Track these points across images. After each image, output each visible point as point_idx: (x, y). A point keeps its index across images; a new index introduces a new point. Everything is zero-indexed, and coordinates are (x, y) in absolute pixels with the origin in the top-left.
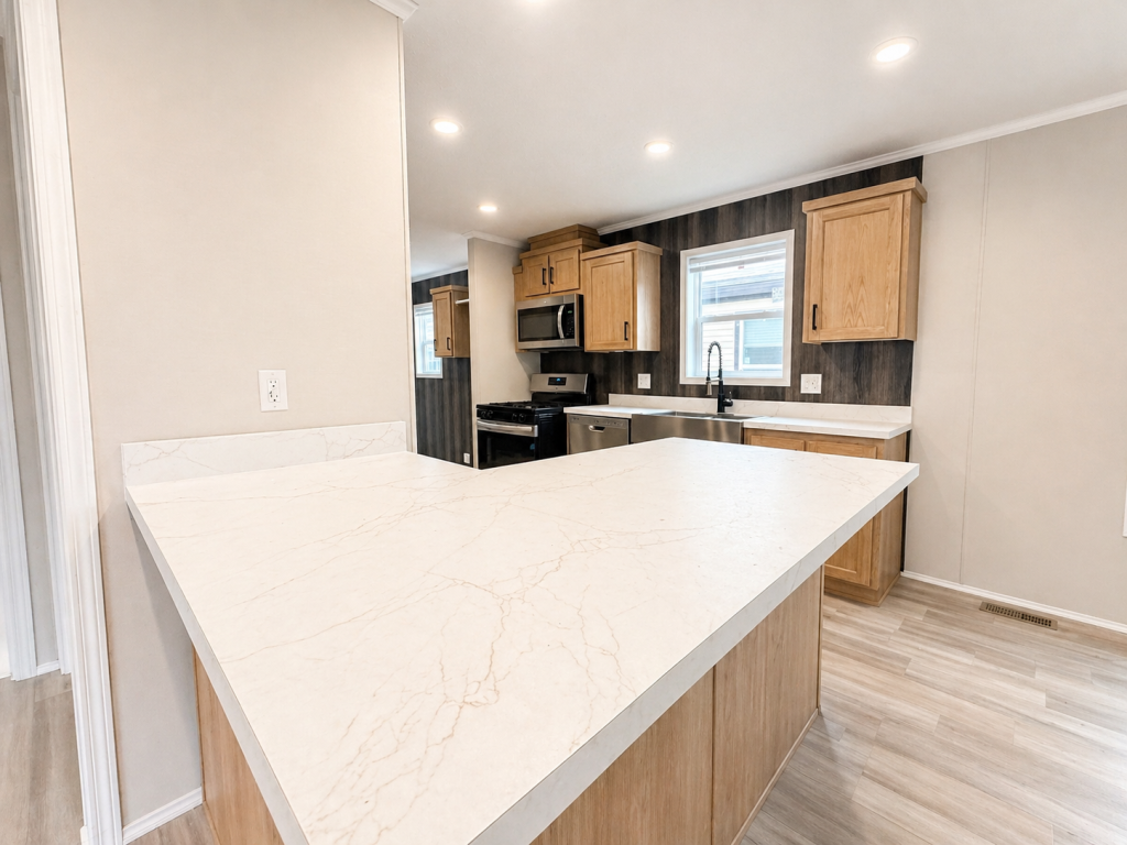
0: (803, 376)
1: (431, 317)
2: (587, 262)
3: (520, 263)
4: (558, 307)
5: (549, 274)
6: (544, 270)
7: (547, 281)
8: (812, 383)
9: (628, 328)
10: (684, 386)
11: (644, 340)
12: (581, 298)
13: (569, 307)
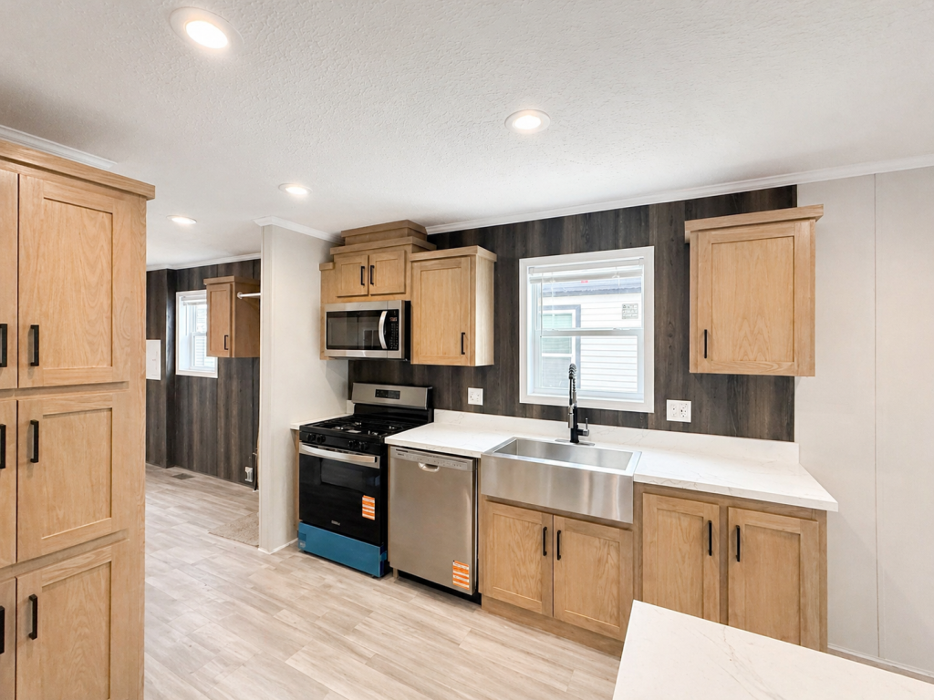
0: (669, 402)
1: (205, 307)
2: (415, 264)
3: (330, 259)
4: (378, 313)
5: (368, 273)
6: (363, 268)
7: (366, 282)
8: (679, 410)
9: (464, 341)
10: (524, 405)
11: (482, 355)
12: (408, 305)
13: (392, 314)
